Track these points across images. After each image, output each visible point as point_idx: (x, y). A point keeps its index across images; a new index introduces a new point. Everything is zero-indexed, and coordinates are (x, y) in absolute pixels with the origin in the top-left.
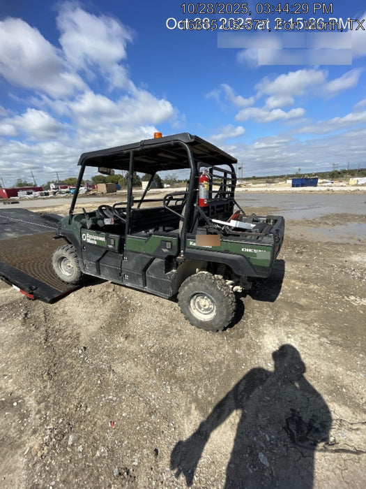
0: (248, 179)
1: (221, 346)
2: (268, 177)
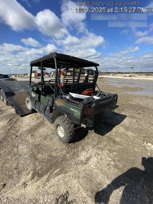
0: (137, 73)
1: (63, 150)
2: (149, 73)
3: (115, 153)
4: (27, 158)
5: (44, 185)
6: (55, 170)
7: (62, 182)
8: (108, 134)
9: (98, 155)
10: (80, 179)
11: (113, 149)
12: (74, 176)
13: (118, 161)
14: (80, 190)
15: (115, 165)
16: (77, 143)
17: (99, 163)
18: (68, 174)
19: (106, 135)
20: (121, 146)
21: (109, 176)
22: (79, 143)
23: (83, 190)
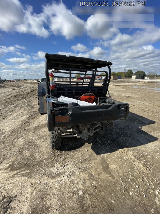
1: (46, 154)
3: (94, 182)
4: (17, 149)
5: (8, 179)
6: (25, 170)
7: (21, 183)
8: (105, 155)
9: (72, 175)
10: (35, 190)
11: (97, 176)
12: (33, 184)
13: (90, 195)
14: (26, 202)
15: (80, 198)
16: (63, 152)
17: (66, 184)
18: (31, 180)
19: (103, 155)
20: (110, 178)
21: (63, 206)
22: (66, 153)
23: (28, 203)
